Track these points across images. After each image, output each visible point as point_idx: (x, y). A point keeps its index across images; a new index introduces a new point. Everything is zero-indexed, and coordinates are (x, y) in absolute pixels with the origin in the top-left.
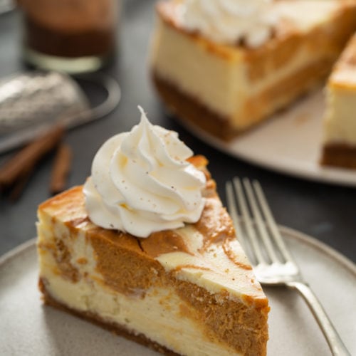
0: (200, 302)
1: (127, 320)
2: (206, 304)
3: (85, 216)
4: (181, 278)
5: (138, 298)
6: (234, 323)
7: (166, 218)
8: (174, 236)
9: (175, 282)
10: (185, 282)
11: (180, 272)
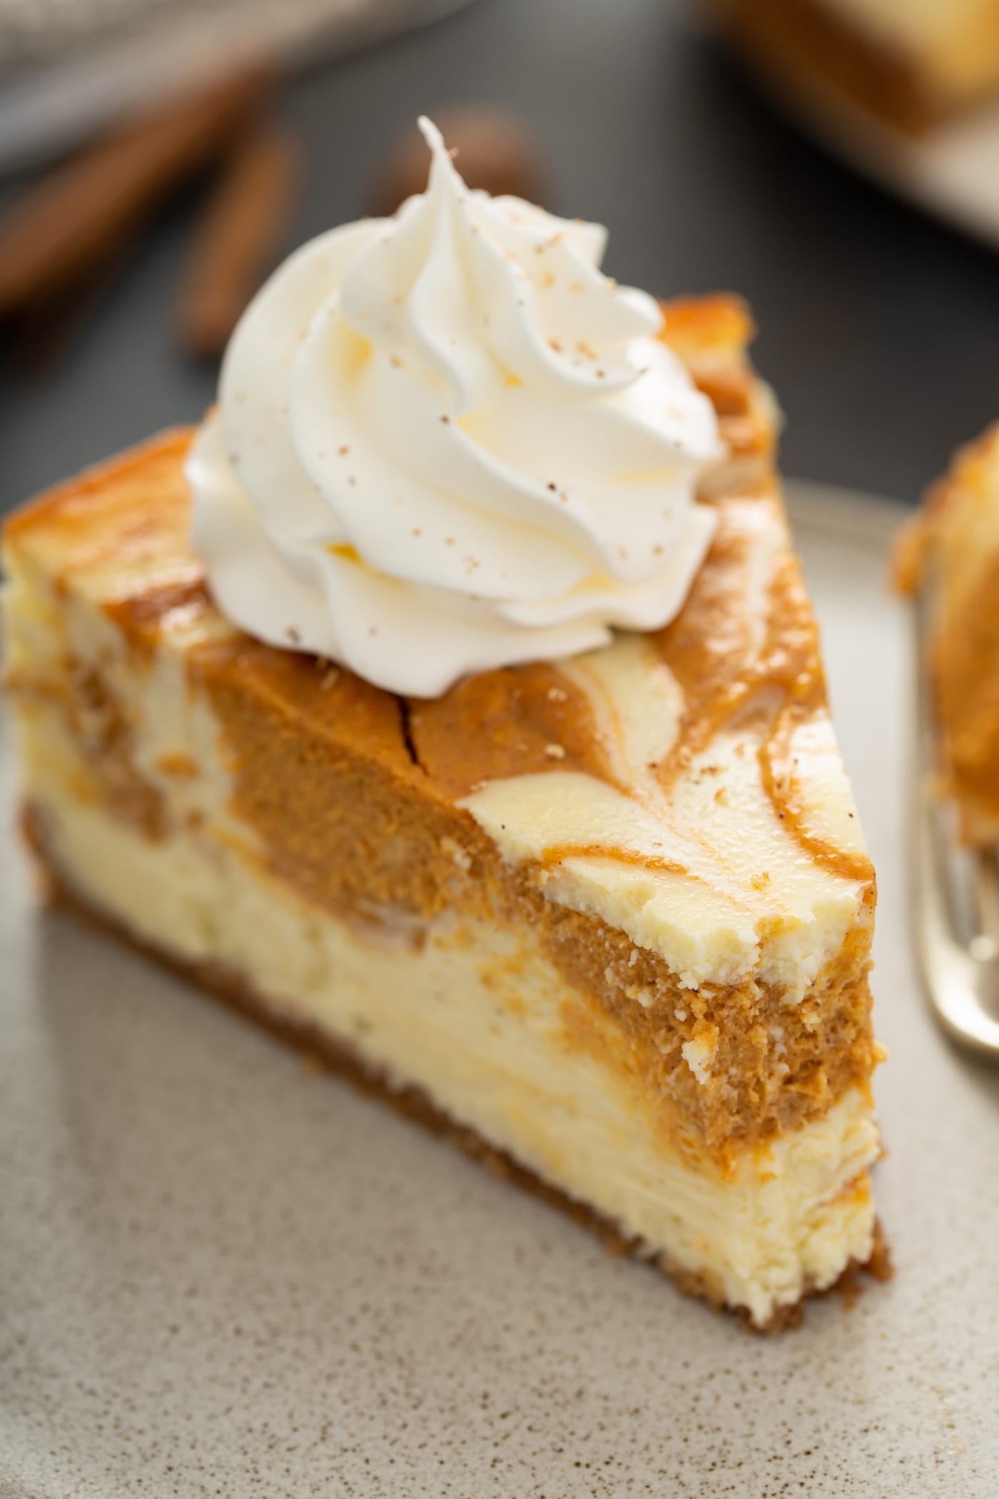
0: (638, 1004)
1: (363, 1025)
2: (664, 1021)
3: (187, 573)
4: (562, 899)
5: (399, 944)
7: (519, 613)
8: (553, 694)
9: (539, 908)
10: (579, 914)
11: (557, 874)
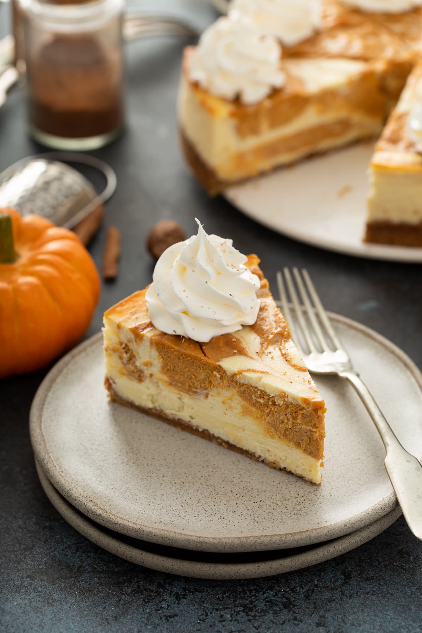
0: (260, 402)
1: (191, 417)
2: (266, 405)
3: (147, 321)
4: (242, 381)
5: (202, 397)
6: (293, 423)
7: (225, 323)
8: (233, 340)
9: (236, 384)
10: (246, 384)
11: (241, 376)
